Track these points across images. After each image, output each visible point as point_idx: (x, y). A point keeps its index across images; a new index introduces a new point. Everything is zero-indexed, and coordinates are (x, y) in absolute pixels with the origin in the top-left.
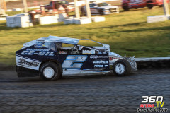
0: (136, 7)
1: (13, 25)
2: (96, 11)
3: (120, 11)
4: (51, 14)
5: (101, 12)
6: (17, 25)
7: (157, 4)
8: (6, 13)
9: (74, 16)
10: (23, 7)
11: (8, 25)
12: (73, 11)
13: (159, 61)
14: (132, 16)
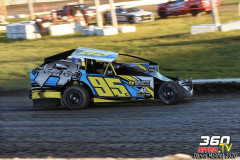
0: (176, 14)
1: (15, 37)
2: (124, 19)
3: (156, 19)
4: (65, 22)
5: (130, 20)
6: (20, 36)
7: (203, 10)
8: (7, 20)
9: (95, 24)
10: (28, 12)
11: (9, 36)
12: (94, 18)
13: (206, 84)
14: (172, 25)
